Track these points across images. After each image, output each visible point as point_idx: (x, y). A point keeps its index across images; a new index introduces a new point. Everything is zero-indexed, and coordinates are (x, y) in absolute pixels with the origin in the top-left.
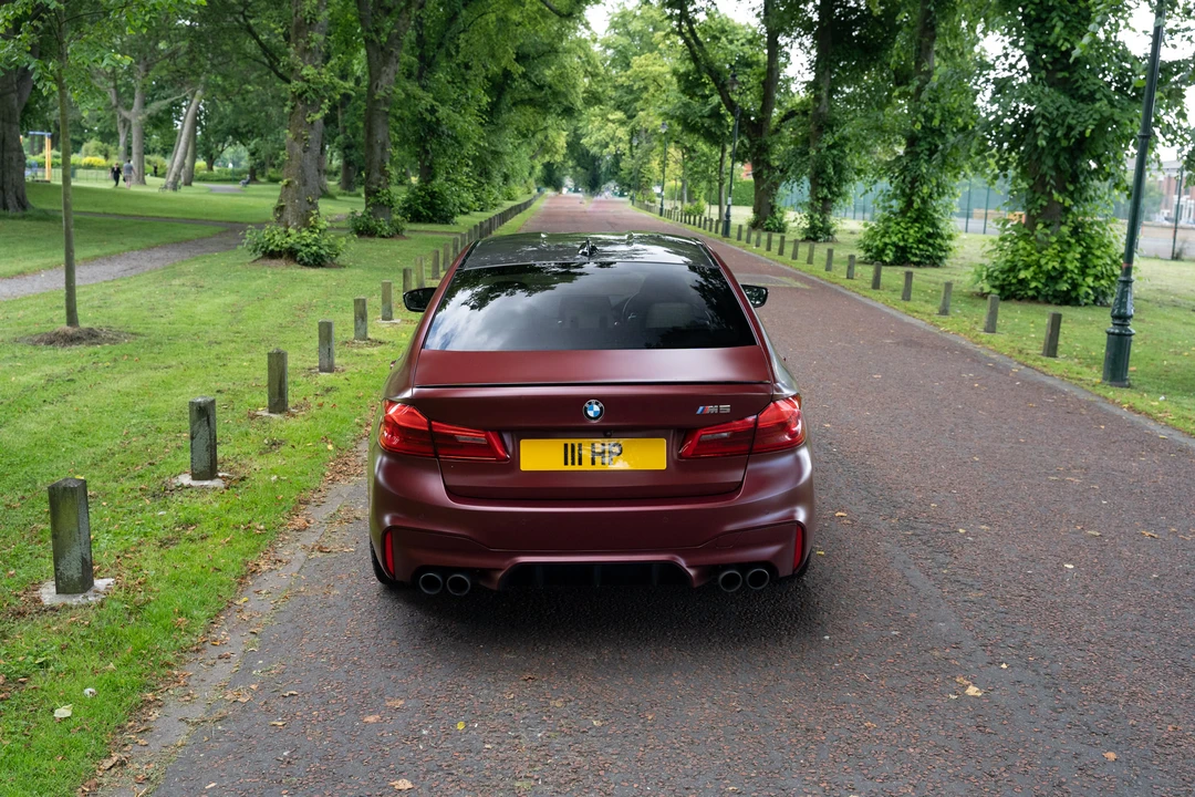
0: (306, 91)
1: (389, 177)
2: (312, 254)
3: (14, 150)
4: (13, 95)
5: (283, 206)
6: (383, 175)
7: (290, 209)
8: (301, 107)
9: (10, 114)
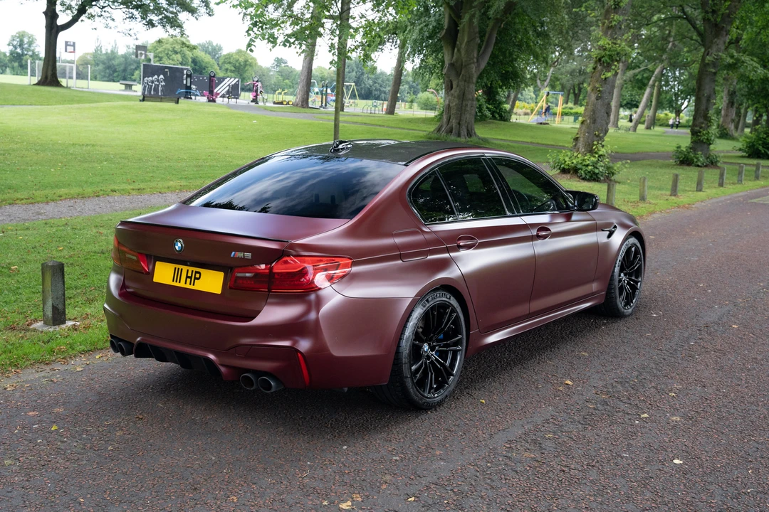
0: (603, 57)
1: (710, 121)
2: (589, 172)
3: (470, 100)
4: (473, 65)
5: (578, 138)
6: (705, 120)
7: (582, 139)
8: (599, 68)
9: (469, 78)
